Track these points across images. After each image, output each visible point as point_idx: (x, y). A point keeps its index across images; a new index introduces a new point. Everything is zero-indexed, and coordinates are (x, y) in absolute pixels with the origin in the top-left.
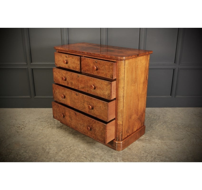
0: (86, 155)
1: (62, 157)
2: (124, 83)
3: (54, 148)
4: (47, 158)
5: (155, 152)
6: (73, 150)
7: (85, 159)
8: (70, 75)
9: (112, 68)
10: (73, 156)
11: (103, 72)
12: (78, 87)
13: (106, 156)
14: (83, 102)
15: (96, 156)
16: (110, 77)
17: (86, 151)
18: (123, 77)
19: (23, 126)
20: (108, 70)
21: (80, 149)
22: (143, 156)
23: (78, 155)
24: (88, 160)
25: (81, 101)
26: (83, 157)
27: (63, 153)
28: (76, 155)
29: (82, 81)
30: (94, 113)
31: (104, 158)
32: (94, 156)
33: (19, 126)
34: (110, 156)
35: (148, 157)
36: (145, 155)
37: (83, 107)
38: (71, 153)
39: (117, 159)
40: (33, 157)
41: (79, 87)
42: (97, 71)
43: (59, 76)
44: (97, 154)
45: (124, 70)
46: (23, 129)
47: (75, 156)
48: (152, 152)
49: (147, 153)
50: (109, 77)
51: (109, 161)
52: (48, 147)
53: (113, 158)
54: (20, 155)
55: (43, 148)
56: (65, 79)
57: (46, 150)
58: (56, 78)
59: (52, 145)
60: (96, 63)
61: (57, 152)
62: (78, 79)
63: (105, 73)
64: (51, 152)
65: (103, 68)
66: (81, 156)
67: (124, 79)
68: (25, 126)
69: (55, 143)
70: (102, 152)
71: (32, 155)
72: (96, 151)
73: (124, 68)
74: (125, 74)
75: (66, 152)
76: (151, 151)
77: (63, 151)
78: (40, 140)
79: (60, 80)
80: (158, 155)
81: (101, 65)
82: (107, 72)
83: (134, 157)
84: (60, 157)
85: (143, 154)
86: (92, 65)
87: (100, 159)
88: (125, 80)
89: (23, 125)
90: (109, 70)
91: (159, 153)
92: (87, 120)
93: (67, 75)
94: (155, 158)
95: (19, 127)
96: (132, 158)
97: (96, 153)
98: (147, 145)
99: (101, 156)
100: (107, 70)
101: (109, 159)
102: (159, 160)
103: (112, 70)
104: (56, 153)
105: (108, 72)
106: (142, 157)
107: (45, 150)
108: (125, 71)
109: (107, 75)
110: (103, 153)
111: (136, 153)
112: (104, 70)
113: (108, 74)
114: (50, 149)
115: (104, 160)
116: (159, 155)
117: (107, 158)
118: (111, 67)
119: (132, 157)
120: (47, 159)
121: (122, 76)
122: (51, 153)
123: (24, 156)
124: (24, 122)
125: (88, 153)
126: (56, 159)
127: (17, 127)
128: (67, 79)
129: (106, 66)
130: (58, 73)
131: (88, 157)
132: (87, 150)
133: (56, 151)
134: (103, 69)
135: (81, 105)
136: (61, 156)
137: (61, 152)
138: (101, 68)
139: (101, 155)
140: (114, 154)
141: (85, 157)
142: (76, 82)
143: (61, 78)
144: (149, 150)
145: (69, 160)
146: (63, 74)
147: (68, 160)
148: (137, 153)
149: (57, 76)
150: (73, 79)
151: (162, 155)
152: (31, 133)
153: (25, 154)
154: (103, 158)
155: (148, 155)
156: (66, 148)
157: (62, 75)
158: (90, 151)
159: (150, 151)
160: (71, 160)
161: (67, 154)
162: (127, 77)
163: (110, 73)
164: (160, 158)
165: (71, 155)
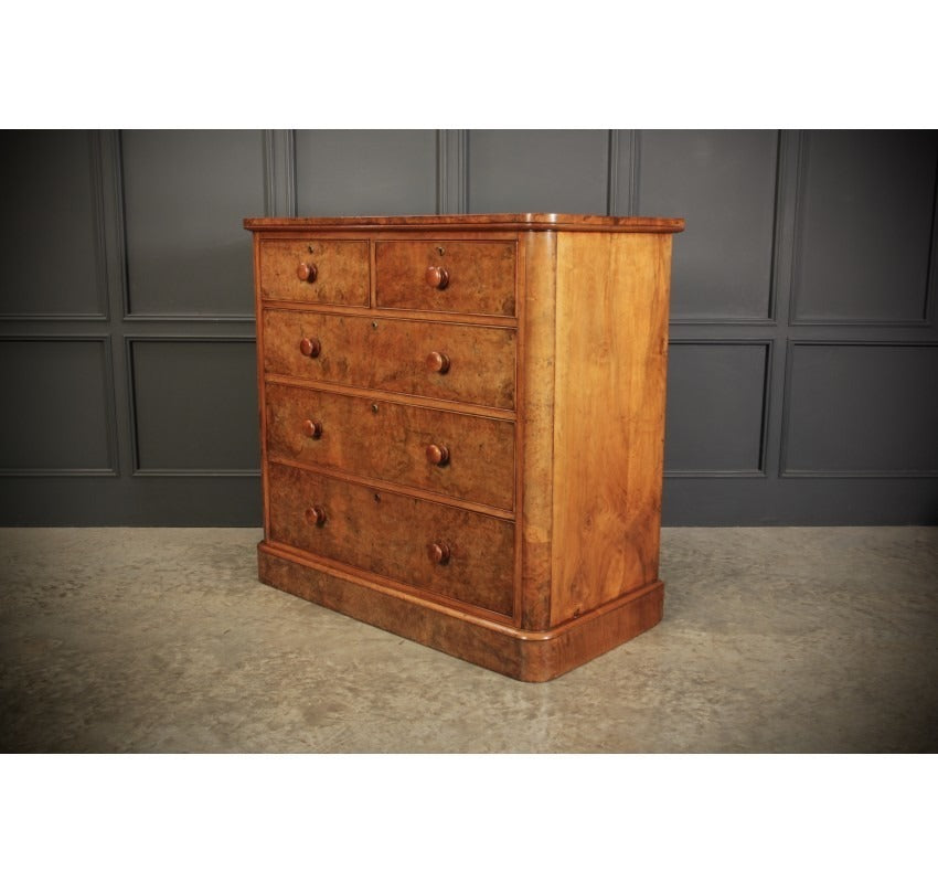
0: (353, 682)
1: (242, 688)
2: (551, 339)
3: (210, 657)
4: (169, 693)
5: (684, 671)
6: (294, 665)
7: (350, 694)
8: (338, 327)
9: (510, 267)
10: (294, 687)
11: (469, 291)
12: (369, 378)
13: (450, 685)
14: (401, 441)
15: (401, 686)
16: (500, 308)
17: (355, 667)
18: (550, 312)
19: (69, 586)
20: (494, 278)
21: (329, 663)
22: (623, 687)
23: (319, 684)
24: (366, 698)
25: (395, 433)
26: (340, 690)
27: (247, 676)
28: (308, 681)
29: (388, 346)
30: (453, 485)
31: (439, 693)
32: (393, 684)
33: (55, 584)
34: (470, 687)
35: (648, 689)
36: (636, 681)
37: (400, 463)
38: (286, 676)
39: (503, 695)
40: (105, 689)
41: (374, 375)
42: (443, 293)
43: (288, 341)
44: (410, 679)
45: (550, 274)
46: (70, 595)
47: (303, 685)
48: (670, 670)
49: (646, 675)
50: (497, 310)
51: (464, 700)
52: (179, 656)
53: (482, 693)
54: (45, 681)
55: (155, 658)
56: (314, 350)
57: (167, 664)
58: (273, 352)
59: (199, 647)
60: (439, 258)
61: (219, 673)
62: (372, 337)
63: (481, 296)
64: (192, 670)
65: (471, 273)
66: (332, 686)
67: (555, 321)
68: (83, 586)
69: (215, 641)
70: (431, 672)
71: (98, 680)
72: (404, 669)
73: (555, 269)
74: (555, 298)
75: (260, 672)
76: (665, 668)
77: (247, 668)
78: (145, 630)
79: (292, 359)
80: (695, 682)
81: (460, 261)
82: (491, 287)
83: (582, 689)
84: (232, 690)
85: (627, 678)
86: (420, 267)
87: (422, 696)
88: (558, 328)
89: (71, 582)
90: (497, 279)
91: (703, 675)
92: (430, 516)
93: (323, 328)
94: (682, 693)
95: (53, 587)
96: (572, 693)
97: (404, 675)
98: (647, 647)
99: (429, 687)
100: (491, 281)
101: (463, 695)
102: (698, 698)
103: (509, 274)
104: (214, 674)
105: (494, 286)
106: (622, 690)
107: (164, 666)
108: (555, 283)
109: (491, 302)
110: (436, 675)
111: (594, 677)
112: (477, 280)
113: (494, 300)
114: (188, 660)
115: (440, 697)
116: (699, 684)
117: (453, 693)
118: (505, 263)
119: (570, 690)
120: (171, 695)
121: (543, 305)
122: (191, 676)
123: (65, 685)
124: (76, 571)
125: (368, 677)
126: (211, 695)
127: (43, 589)
128: (325, 350)
129: (486, 263)
130: (284, 329)
131: (365, 689)
132: (360, 667)
133: (216, 669)
134: (471, 280)
135: (393, 455)
136: (236, 685)
137: (240, 672)
138: (460, 277)
139: (428, 682)
140: (488, 678)
141: (350, 689)
142: (361, 357)
143: (296, 348)
144: (656, 666)
145: (275, 697)
146: (308, 329)
147: (267, 699)
148: (596, 674)
149: (277, 342)
150: (348, 342)
151: (713, 682)
152: (103, 608)
153: (67, 677)
154: (437, 690)
155: (650, 683)
156: (262, 658)
157: (303, 332)
158: (378, 669)
159: (660, 668)
160: (286, 698)
161: (267, 678)
162: (568, 315)
163: (504, 289)
164: (704, 692)
165: (284, 682)
